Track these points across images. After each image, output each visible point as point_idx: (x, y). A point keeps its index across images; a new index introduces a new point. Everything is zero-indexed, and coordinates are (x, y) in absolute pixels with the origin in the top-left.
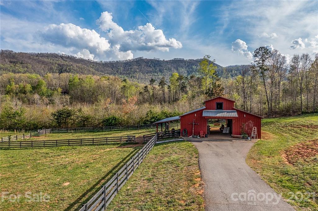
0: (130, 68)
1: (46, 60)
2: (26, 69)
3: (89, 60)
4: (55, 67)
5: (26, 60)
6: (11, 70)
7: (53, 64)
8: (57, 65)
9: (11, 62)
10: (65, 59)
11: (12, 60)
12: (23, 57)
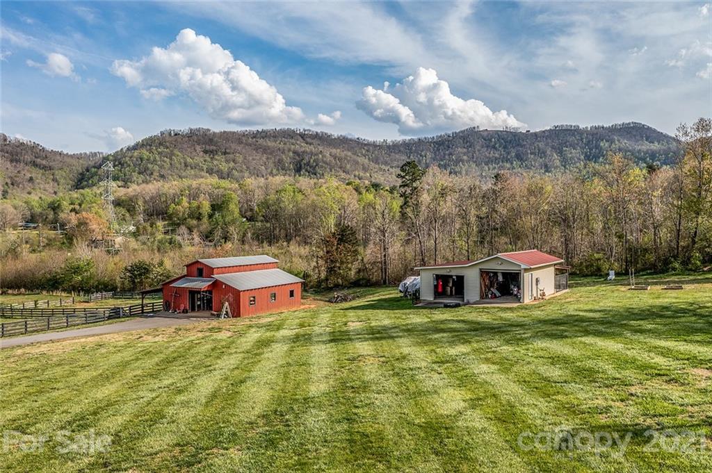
0: (447, 152)
1: (270, 144)
2: (232, 165)
3: (358, 139)
4: (287, 159)
5: (233, 146)
6: (205, 167)
7: (283, 152)
8: (291, 154)
9: (206, 152)
10: (308, 140)
11: (208, 147)
12: (227, 140)
